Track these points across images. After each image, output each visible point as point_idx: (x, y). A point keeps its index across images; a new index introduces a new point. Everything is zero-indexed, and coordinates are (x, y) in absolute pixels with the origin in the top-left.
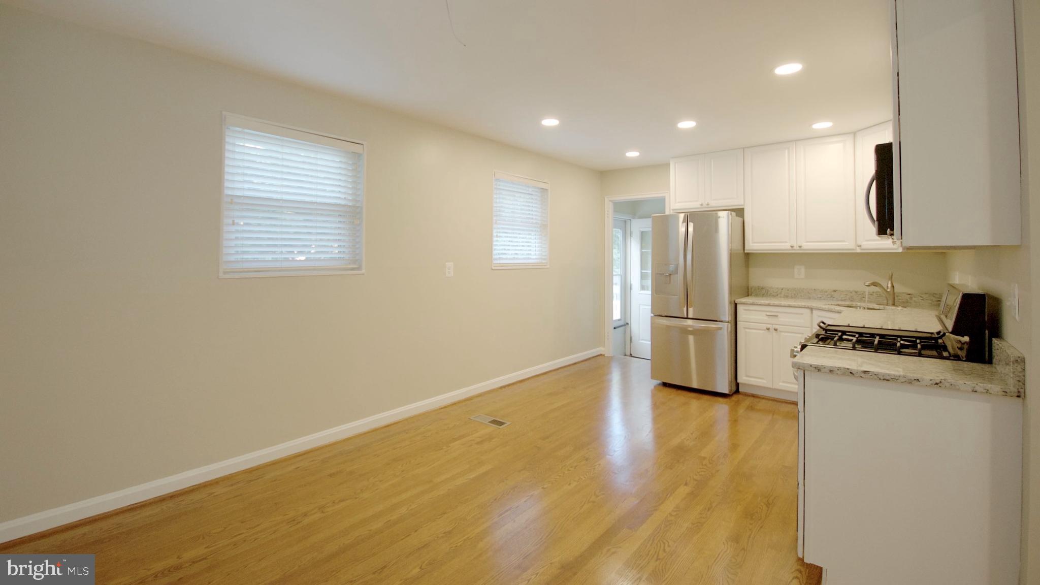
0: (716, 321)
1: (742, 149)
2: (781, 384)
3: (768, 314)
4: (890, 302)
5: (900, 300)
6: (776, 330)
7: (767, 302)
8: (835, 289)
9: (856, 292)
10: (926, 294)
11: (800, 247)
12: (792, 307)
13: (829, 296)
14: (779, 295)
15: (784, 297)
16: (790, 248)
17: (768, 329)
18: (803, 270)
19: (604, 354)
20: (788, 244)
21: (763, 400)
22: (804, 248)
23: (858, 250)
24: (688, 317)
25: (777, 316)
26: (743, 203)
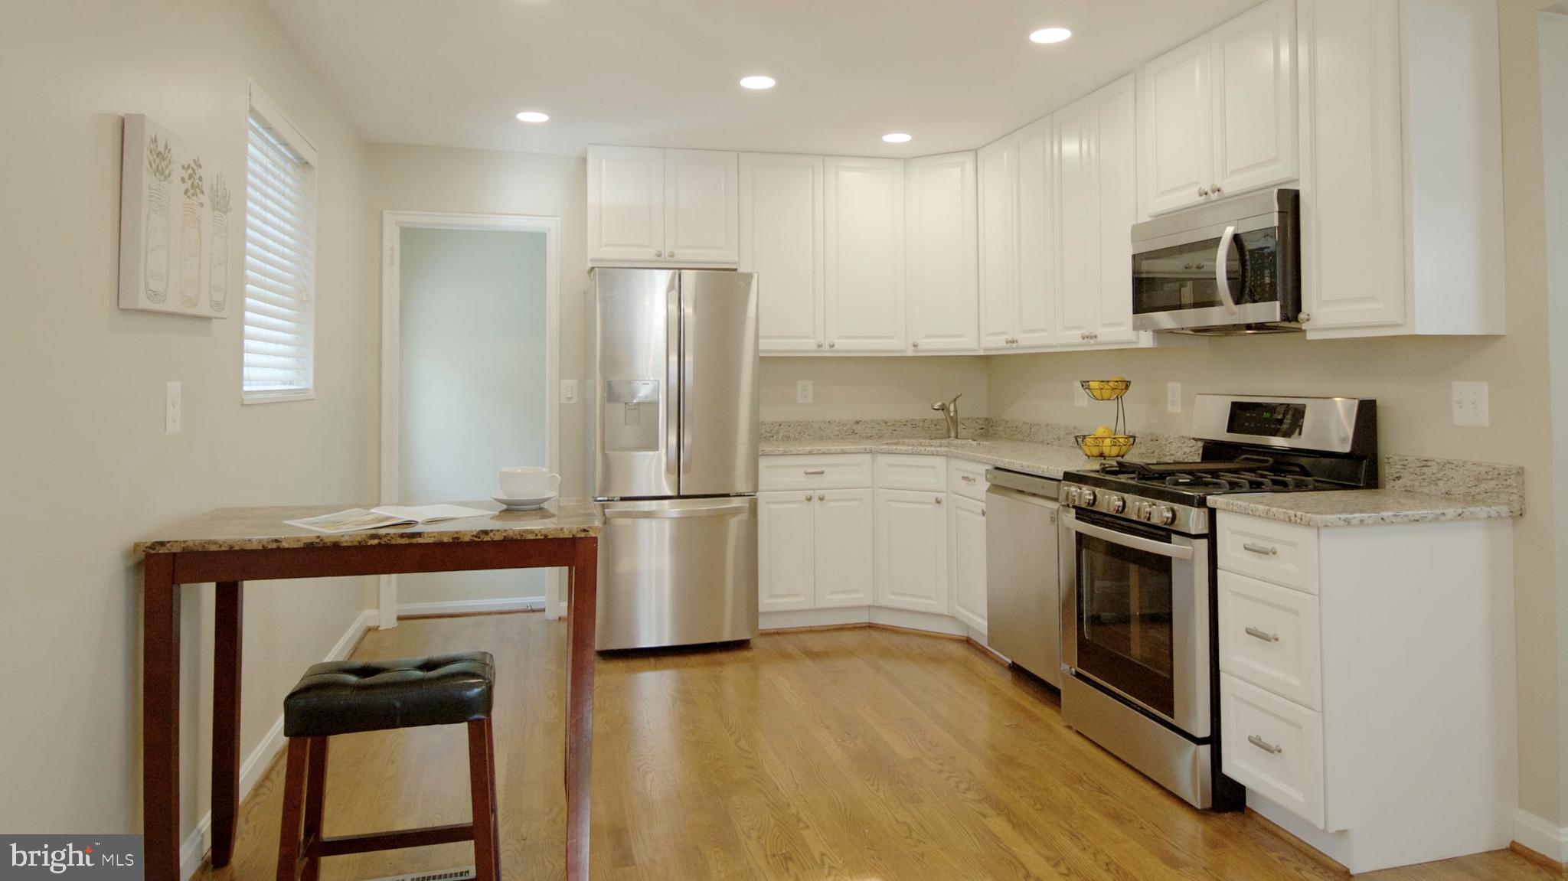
0: (728, 495)
1: (736, 153)
2: (827, 597)
3: (807, 469)
4: (953, 434)
5: (940, 432)
6: (821, 499)
7: (807, 449)
8: (858, 420)
9: (886, 422)
10: (968, 419)
11: (832, 346)
12: (847, 453)
13: (850, 432)
14: (775, 437)
15: (783, 440)
16: (815, 347)
17: (809, 499)
18: (810, 388)
19: (376, 624)
20: (813, 341)
21: (801, 636)
22: (836, 347)
23: (910, 353)
24: (681, 493)
25: (822, 473)
26: (736, 259)
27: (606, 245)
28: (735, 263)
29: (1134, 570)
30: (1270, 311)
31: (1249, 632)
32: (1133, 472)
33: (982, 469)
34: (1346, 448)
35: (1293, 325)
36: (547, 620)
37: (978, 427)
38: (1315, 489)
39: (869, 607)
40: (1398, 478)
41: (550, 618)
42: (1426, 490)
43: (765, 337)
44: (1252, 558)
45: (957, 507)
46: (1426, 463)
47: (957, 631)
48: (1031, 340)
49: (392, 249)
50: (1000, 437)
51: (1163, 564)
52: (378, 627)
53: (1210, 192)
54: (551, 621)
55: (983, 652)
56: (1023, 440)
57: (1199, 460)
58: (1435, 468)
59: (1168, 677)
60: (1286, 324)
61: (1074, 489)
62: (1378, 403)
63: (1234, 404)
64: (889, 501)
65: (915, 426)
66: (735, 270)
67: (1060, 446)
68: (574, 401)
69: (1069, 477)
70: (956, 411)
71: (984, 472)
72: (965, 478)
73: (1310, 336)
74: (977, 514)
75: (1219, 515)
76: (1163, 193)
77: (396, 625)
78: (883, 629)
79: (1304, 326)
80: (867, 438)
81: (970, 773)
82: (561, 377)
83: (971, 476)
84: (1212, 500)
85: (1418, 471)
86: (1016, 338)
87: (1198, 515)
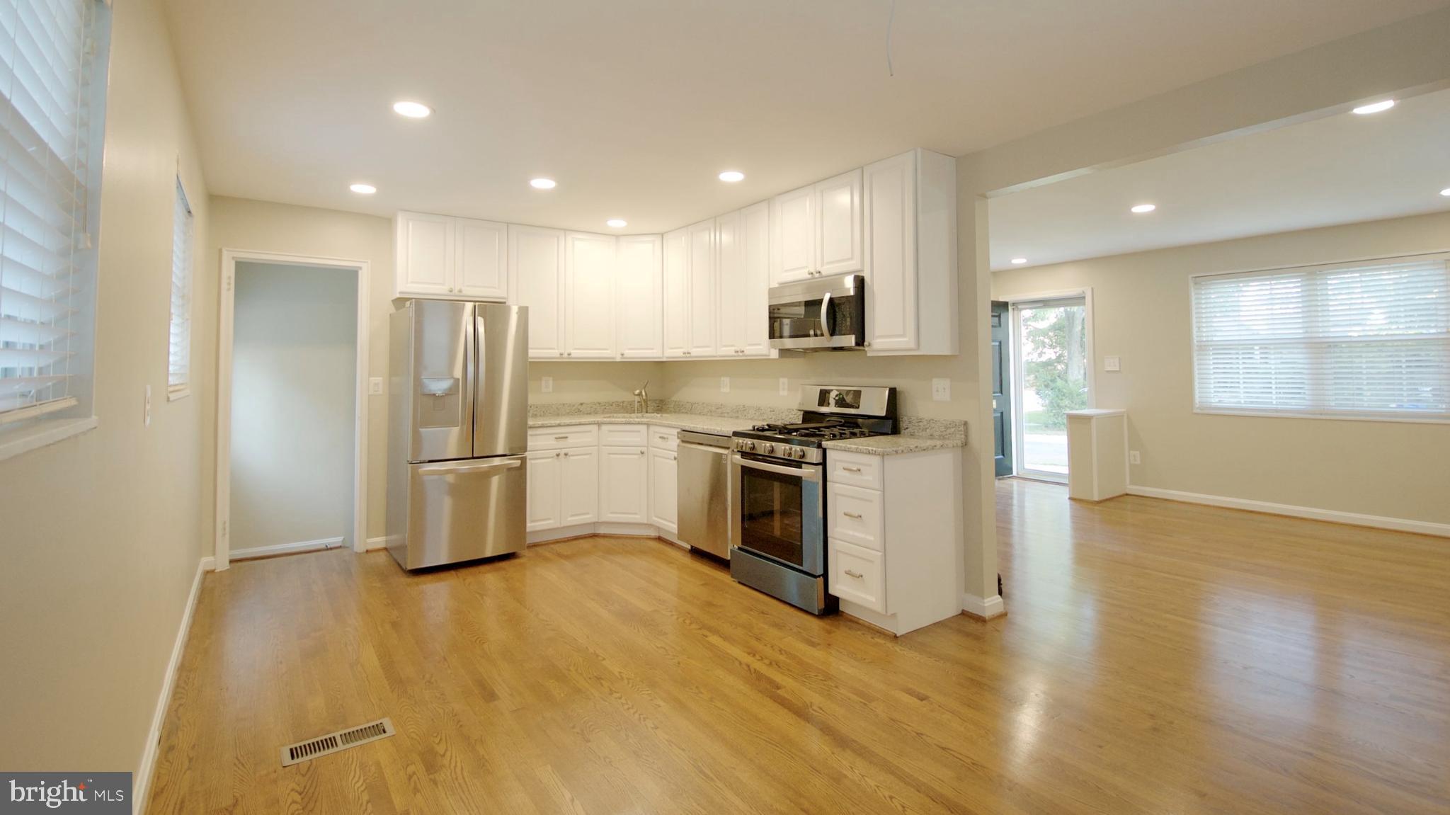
0: (507, 455)
1: (506, 225)
2: (569, 519)
3: (557, 436)
4: (644, 410)
6: (566, 454)
7: (558, 422)
8: (582, 402)
9: (600, 404)
10: (652, 400)
11: (569, 354)
12: (583, 424)
13: (577, 410)
16: (558, 356)
17: (558, 455)
18: (551, 382)
19: (213, 568)
20: (556, 351)
21: (552, 546)
22: (573, 355)
23: (618, 359)
24: (474, 456)
25: (566, 438)
26: (505, 295)
27: (412, 282)
28: (504, 298)
29: (777, 485)
30: (850, 340)
31: (846, 514)
32: (775, 430)
33: (675, 432)
34: (883, 414)
35: (861, 348)
36: (356, 553)
37: (656, 405)
38: (869, 436)
39: (594, 523)
40: (907, 428)
41: (359, 551)
42: (921, 434)
43: (532, 349)
44: (847, 474)
45: (654, 456)
46: (920, 421)
47: (654, 534)
48: (698, 352)
49: (229, 278)
50: (671, 412)
51: (797, 481)
52: (215, 570)
53: (814, 273)
54: (360, 554)
55: (671, 544)
56: (687, 413)
57: (801, 422)
58: (925, 423)
59: (799, 544)
60: (858, 348)
61: (741, 440)
62: (897, 389)
63: (821, 391)
64: (610, 454)
65: (618, 405)
66: (505, 303)
67: (711, 415)
68: (381, 392)
69: (736, 434)
70: (646, 394)
71: (676, 434)
72: (660, 437)
73: (868, 355)
74: (671, 459)
75: (828, 451)
76: (786, 271)
77: (229, 568)
78: (605, 536)
79: (866, 349)
80: (587, 414)
81: (689, 614)
82: (370, 375)
83: (666, 436)
84: (825, 444)
85: (917, 424)
86: (690, 351)
87: (818, 452)
